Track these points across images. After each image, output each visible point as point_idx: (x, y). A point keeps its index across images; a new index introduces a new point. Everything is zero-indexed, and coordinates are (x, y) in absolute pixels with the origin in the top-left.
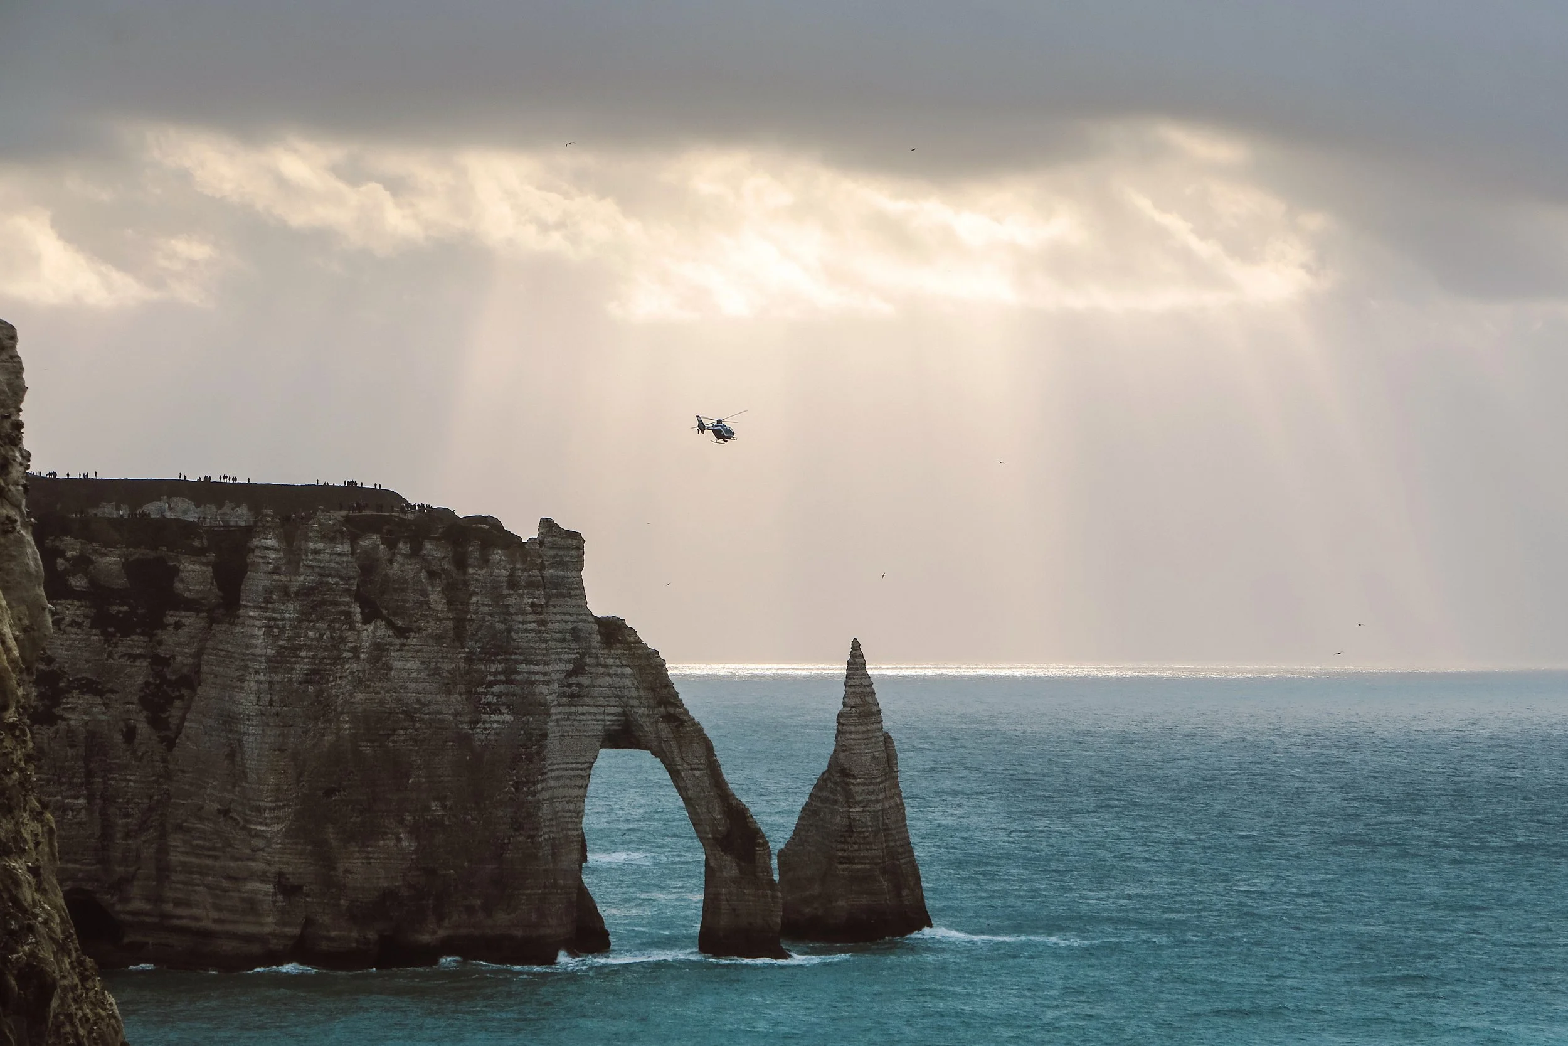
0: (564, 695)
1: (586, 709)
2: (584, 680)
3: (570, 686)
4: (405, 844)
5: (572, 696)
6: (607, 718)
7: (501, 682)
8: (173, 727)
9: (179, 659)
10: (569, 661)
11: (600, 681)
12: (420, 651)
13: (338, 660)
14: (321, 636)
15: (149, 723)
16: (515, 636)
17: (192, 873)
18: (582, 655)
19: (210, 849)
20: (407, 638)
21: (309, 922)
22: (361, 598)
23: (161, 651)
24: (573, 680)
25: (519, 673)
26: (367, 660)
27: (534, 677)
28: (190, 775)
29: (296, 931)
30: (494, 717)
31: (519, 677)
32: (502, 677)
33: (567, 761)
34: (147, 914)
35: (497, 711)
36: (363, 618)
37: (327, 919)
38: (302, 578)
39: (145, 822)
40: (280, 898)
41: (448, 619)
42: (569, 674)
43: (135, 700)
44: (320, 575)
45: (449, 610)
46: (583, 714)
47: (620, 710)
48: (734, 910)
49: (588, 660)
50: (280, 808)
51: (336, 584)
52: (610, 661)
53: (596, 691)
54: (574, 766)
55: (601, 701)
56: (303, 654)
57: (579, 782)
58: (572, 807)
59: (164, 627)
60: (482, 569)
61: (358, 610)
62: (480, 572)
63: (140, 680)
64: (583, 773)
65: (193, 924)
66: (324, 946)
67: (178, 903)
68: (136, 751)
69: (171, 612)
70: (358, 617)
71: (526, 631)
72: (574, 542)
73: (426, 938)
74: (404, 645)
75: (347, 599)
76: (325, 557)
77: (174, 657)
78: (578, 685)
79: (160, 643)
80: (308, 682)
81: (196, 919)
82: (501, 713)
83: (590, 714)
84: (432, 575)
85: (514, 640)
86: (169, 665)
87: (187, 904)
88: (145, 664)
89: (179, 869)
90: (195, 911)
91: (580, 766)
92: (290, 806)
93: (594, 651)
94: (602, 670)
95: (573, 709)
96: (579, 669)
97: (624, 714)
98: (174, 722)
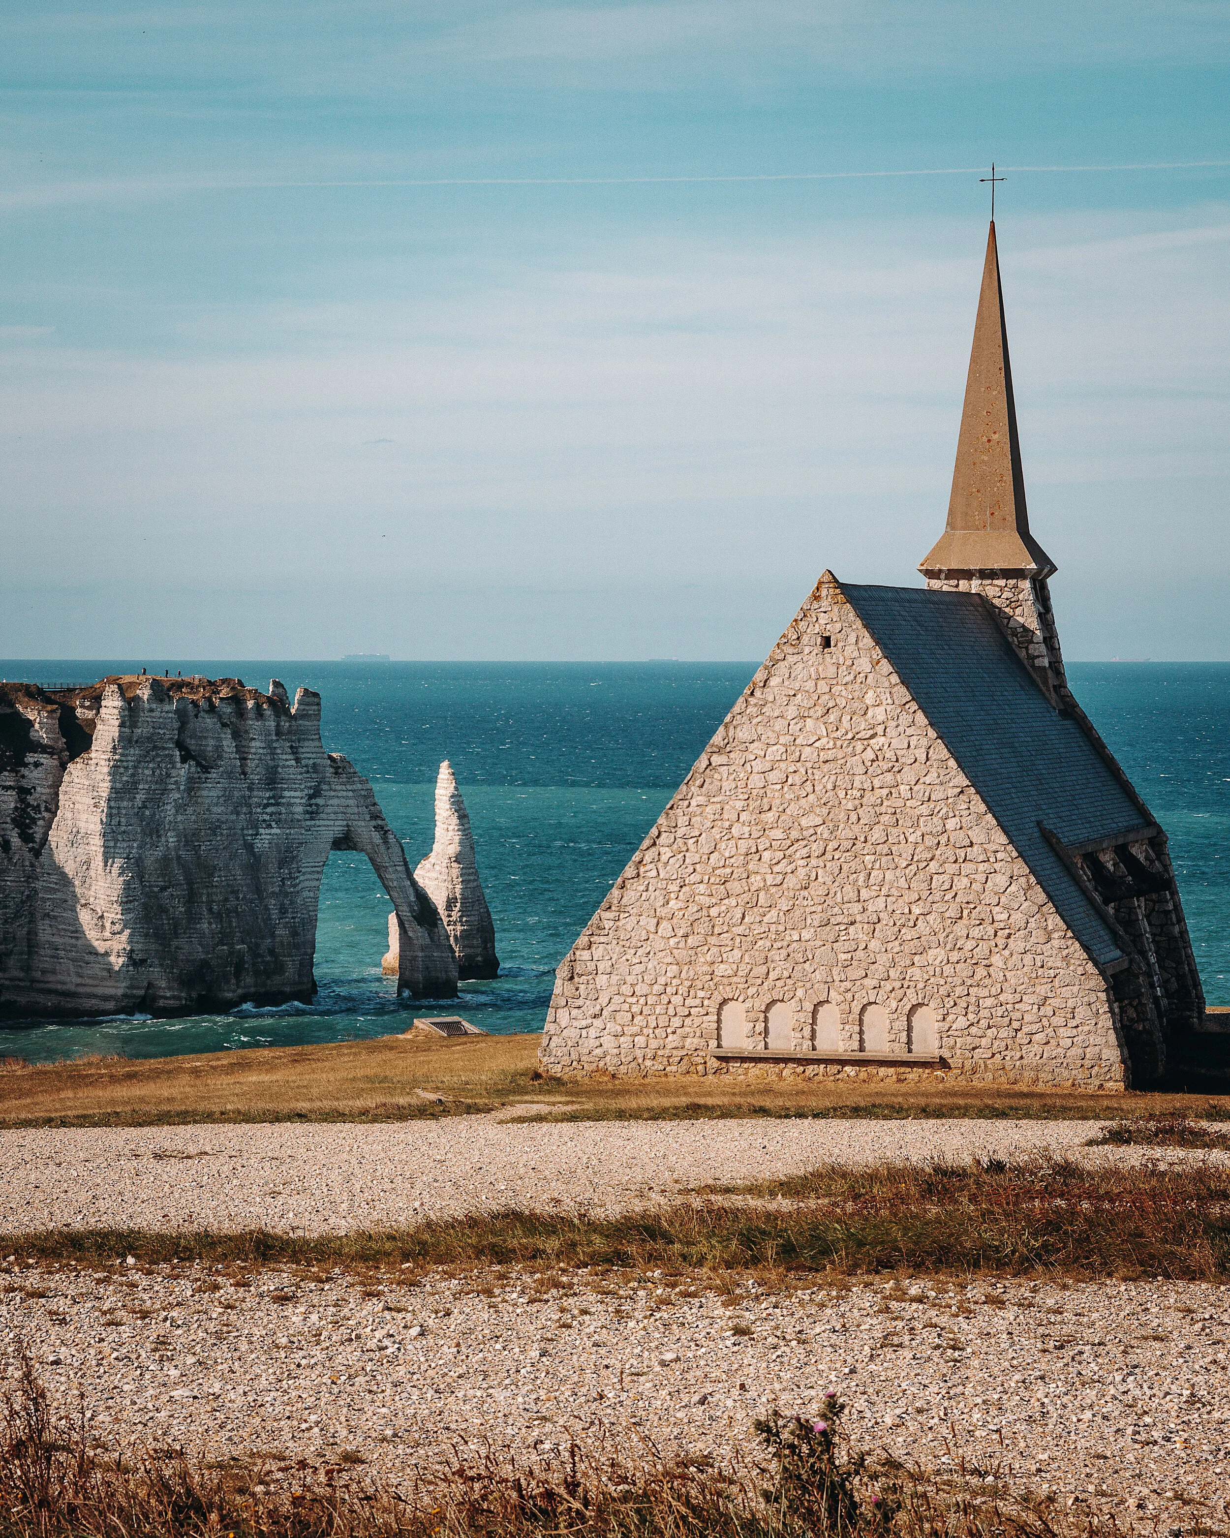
0: (307, 812)
1: (322, 822)
2: (320, 801)
3: (310, 805)
4: (214, 926)
5: (312, 813)
6: (336, 829)
7: (272, 804)
8: (38, 840)
9: (39, 789)
10: (310, 788)
11: (330, 802)
12: (219, 783)
13: (165, 791)
14: (154, 772)
15: (20, 837)
16: (280, 770)
17: (57, 949)
18: (319, 783)
19: (72, 932)
20: (209, 773)
21: (150, 985)
22: (180, 745)
23: (24, 783)
24: (313, 801)
25: (284, 797)
26: (184, 790)
27: (292, 801)
28: (55, 877)
29: (142, 992)
30: (268, 831)
31: (284, 801)
32: (272, 801)
33: (309, 860)
34: (20, 980)
35: (270, 827)
36: (181, 759)
37: (163, 984)
38: (140, 731)
39: (18, 911)
40: (131, 968)
41: (236, 758)
42: (311, 797)
43: (8, 820)
44: (153, 727)
45: (236, 753)
46: (319, 826)
47: (345, 823)
48: (427, 968)
49: (325, 787)
50: (131, 901)
51: (164, 734)
52: (339, 787)
53: (329, 809)
54: (313, 864)
55: (333, 816)
56: (141, 787)
57: (316, 876)
58: (312, 894)
59: (26, 765)
60: (258, 721)
61: (178, 753)
62: (257, 723)
63: (12, 805)
64: (319, 869)
65: (59, 987)
66: (161, 1003)
67: (44, 972)
68: (11, 858)
69: (31, 754)
70: (178, 759)
71: (288, 766)
72: (316, 700)
73: (229, 995)
74: (207, 778)
75: (171, 746)
76: (156, 714)
77: (34, 788)
78: (317, 805)
79: (23, 777)
80: (145, 807)
81: (63, 983)
82: (272, 828)
83: (325, 826)
84: (224, 725)
85: (280, 773)
86: (31, 794)
87: (54, 972)
88: (14, 793)
89: (46, 946)
90: (60, 977)
91: (317, 864)
92: (137, 901)
93: (327, 779)
94: (333, 793)
95: (313, 822)
96: (316, 793)
97: (348, 826)
98: (38, 837)
